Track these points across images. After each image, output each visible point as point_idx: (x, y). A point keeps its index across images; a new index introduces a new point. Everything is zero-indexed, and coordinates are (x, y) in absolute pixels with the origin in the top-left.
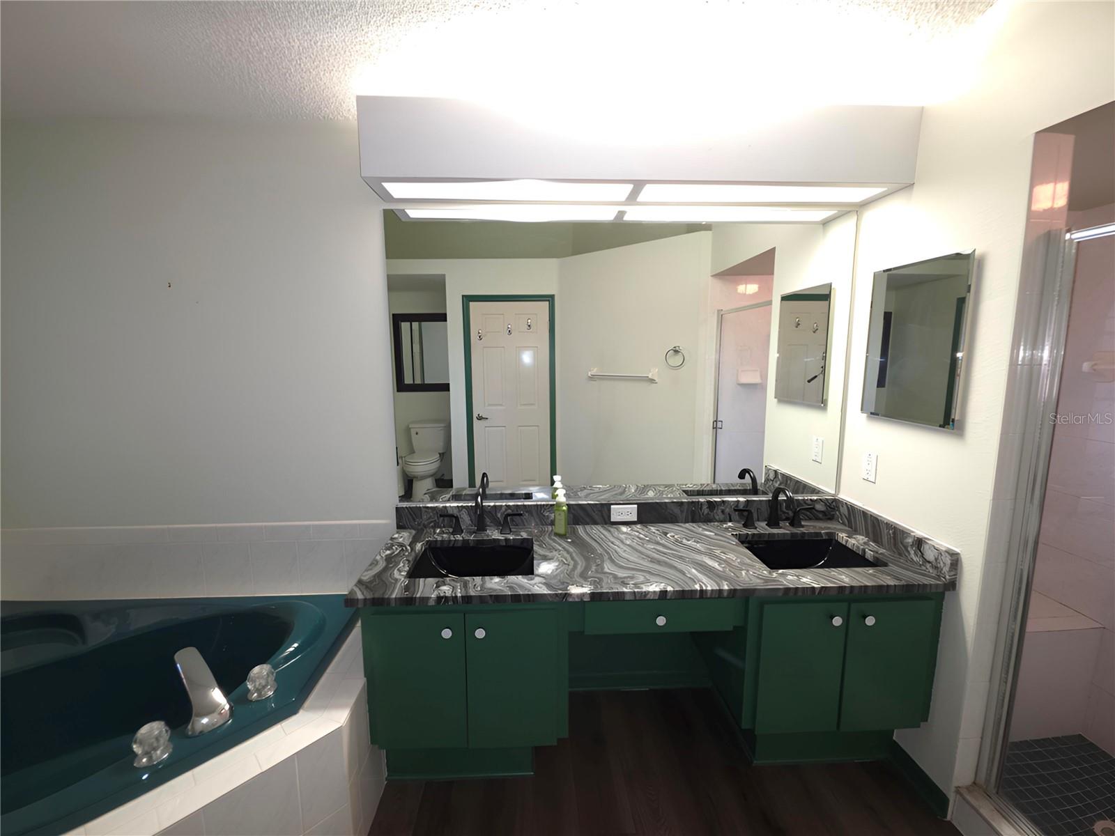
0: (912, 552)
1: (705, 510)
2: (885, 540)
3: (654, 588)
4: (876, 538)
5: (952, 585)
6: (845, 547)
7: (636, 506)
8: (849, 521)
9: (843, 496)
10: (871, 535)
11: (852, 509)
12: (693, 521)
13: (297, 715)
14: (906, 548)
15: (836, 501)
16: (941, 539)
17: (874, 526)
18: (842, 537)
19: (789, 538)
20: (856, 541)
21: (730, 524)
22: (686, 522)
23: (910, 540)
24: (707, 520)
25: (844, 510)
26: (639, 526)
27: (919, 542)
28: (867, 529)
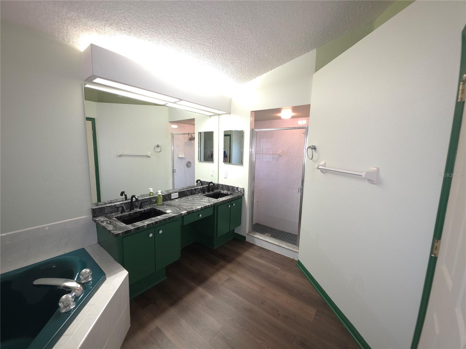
0: (236, 191)
1: (194, 191)
2: (231, 190)
3: (199, 207)
4: (229, 190)
5: (243, 195)
6: (224, 194)
7: (178, 193)
8: (222, 188)
9: (219, 183)
10: (227, 190)
11: (222, 185)
12: (192, 195)
13: (107, 280)
14: (235, 190)
15: (218, 184)
16: (240, 186)
17: (228, 188)
18: (222, 192)
19: (213, 194)
20: (225, 192)
21: (200, 194)
22: (190, 195)
23: (235, 188)
24: (195, 194)
25: (221, 186)
26: (179, 199)
27: (237, 188)
28: (227, 189)
